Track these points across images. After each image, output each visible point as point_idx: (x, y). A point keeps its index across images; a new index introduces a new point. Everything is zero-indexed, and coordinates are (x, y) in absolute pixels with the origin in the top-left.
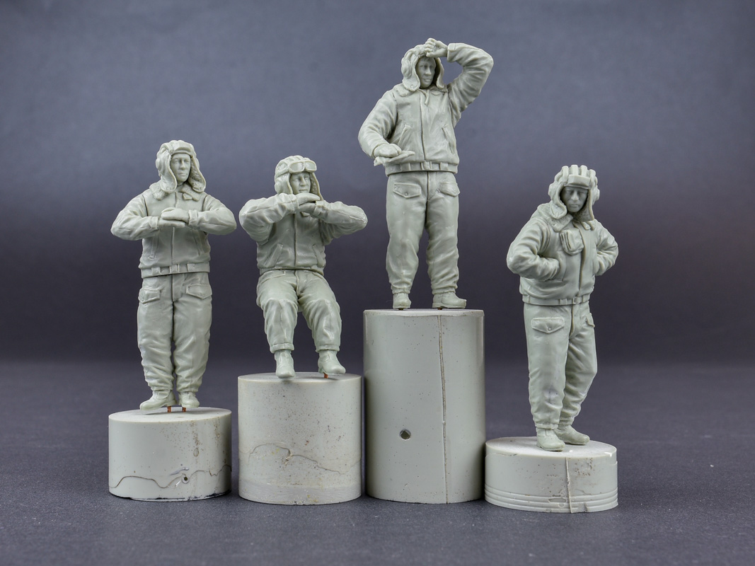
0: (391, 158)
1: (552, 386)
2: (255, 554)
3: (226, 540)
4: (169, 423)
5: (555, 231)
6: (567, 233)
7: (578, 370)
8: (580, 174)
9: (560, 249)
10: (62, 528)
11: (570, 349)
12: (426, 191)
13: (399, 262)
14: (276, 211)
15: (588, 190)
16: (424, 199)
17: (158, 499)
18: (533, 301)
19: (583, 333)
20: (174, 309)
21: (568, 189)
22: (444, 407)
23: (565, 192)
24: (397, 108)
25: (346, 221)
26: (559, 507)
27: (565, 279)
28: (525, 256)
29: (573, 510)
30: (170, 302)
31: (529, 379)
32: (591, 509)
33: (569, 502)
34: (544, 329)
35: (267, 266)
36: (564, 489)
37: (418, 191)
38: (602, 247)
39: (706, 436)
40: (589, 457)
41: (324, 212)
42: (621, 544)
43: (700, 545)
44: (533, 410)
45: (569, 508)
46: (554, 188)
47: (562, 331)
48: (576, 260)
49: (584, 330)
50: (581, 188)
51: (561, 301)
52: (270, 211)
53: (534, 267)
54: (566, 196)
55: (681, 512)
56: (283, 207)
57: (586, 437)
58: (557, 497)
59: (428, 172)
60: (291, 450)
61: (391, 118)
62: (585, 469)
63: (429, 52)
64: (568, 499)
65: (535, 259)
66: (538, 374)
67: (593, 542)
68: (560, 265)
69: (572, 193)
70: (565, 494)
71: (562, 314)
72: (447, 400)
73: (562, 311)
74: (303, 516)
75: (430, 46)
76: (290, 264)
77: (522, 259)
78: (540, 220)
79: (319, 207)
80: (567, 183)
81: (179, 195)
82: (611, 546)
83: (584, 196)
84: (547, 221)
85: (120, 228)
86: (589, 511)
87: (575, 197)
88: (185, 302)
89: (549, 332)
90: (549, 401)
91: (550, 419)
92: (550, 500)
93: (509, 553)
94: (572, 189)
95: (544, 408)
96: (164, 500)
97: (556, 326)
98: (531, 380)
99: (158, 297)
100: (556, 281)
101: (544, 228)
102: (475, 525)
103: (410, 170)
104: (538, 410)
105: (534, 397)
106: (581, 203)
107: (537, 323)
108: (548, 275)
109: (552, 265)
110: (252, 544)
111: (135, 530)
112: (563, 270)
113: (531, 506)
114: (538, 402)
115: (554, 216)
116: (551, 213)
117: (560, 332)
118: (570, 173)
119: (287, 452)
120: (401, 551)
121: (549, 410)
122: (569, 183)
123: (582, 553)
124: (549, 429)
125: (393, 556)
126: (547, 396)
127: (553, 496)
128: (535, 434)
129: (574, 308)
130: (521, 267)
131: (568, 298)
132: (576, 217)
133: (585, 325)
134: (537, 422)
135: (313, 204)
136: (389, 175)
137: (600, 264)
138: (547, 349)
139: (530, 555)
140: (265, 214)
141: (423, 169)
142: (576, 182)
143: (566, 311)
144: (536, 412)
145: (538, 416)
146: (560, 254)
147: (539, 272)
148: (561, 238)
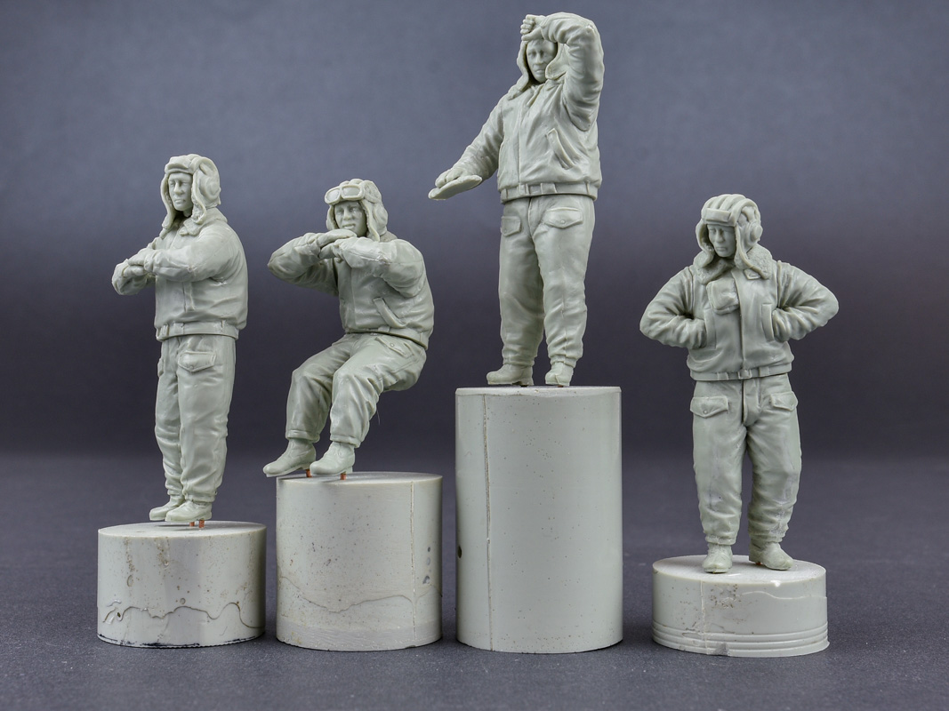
3: (319, 691)
5: (701, 284)
6: (711, 286)
10: (101, 675)
12: (527, 225)
16: (525, 237)
27: (717, 347)
34: (700, 412)
37: (516, 226)
42: (840, 697)
43: (944, 698)
45: (705, 648)
47: (724, 415)
48: (729, 320)
55: (920, 653)
58: (691, 632)
59: (530, 198)
62: (726, 598)
67: (803, 693)
68: (705, 327)
71: (726, 392)
73: (725, 389)
82: (827, 699)
89: (705, 416)
90: (710, 507)
91: (714, 530)
92: (683, 634)
97: (715, 408)
100: (705, 349)
102: (647, 671)
107: (694, 404)
108: (688, 340)
109: (690, 327)
110: (352, 696)
111: (198, 677)
112: (711, 334)
117: (722, 416)
120: (549, 706)
126: (707, 500)
127: (687, 629)
129: (746, 384)
131: (728, 372)
133: (768, 407)
141: (518, 195)
145: (703, 526)
146: (706, 312)
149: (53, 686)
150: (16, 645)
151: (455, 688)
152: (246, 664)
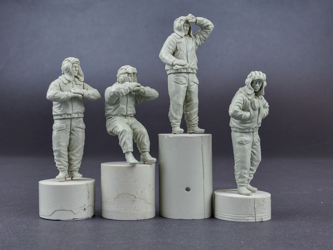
0: (183, 66)
1: (246, 167)
2: (121, 242)
3: (108, 235)
4: (78, 185)
5: (249, 99)
6: (254, 101)
7: (254, 160)
8: (260, 75)
9: (251, 107)
10: (36, 230)
11: (252, 151)
12: (188, 81)
13: (178, 112)
14: (127, 90)
15: (263, 82)
16: (187, 85)
17: (73, 219)
18: (237, 130)
19: (257, 144)
20: (71, 133)
21: (255, 82)
22: (204, 176)
23: (253, 83)
24: (176, 44)
25: (152, 95)
26: (252, 219)
27: (252, 121)
28: (237, 110)
29: (257, 220)
30: (69, 131)
31: (234, 164)
32: (264, 220)
33: (255, 217)
34: (243, 142)
35: (114, 114)
36: (254, 212)
37: (185, 81)
38: (264, 107)
39: (320, 190)
40: (263, 197)
41: (144, 91)
42: (282, 237)
43: (317, 238)
44: (237, 177)
45: (256, 220)
46: (248, 81)
47: (250, 143)
48: (257, 112)
49: (257, 142)
50: (260, 81)
51: (250, 130)
52: (125, 89)
53: (241, 115)
54: (254, 84)
55: (309, 223)
56: (130, 88)
57: (256, 189)
58: (251, 215)
59: (189, 73)
60: (136, 196)
61: (174, 48)
62: (262, 203)
63: (190, 20)
64: (255, 216)
65: (242, 112)
66: (240, 162)
67: (270, 236)
68: (251, 114)
69: (256, 83)
70: (254, 214)
71: (250, 136)
72: (204, 173)
73: (249, 134)
74: (142, 225)
75: (191, 17)
76: (125, 114)
77: (236, 112)
78: (242, 95)
79: (142, 89)
80: (255, 79)
81: (74, 82)
82: (278, 238)
83: (261, 85)
84: (245, 95)
85: (53, 97)
86: (263, 221)
87: (258, 85)
88: (76, 130)
89: (245, 143)
90: (244, 173)
91: (244, 181)
92: (248, 217)
93: (233, 241)
94: (257, 81)
95: (241, 177)
96: (76, 220)
97: (248, 141)
98: (236, 165)
99: (65, 128)
100: (248, 121)
101: (245, 98)
102: (218, 229)
103: (183, 72)
104: (239, 178)
105: (237, 172)
106: (259, 88)
107: (240, 140)
108: (246, 118)
109: (247, 114)
111: (68, 231)
112: (252, 117)
113: (239, 219)
114: (239, 174)
115: (248, 93)
116: (247, 91)
117: (249, 143)
118: (256, 75)
119: (134, 196)
120: (185, 240)
121: (244, 177)
122: (256, 79)
123: (265, 241)
124: (244, 186)
125: (182, 242)
126: (244, 171)
127: (249, 215)
128: (236, 188)
129: (254, 133)
130: (236, 115)
131: (253, 129)
132: (257, 94)
133: (258, 140)
134: (238, 183)
135: (139, 88)
136: (168, 74)
137: (264, 114)
138: (244, 151)
139: (242, 242)
140: (123, 91)
141: (188, 72)
142: (259, 79)
143: (251, 134)
144: (238, 178)
145: (238, 180)
146: (251, 109)
147: (243, 117)
148: (251, 103)
149: (20, 234)
150: (8, 220)
151: (154, 234)
152: (84, 226)
